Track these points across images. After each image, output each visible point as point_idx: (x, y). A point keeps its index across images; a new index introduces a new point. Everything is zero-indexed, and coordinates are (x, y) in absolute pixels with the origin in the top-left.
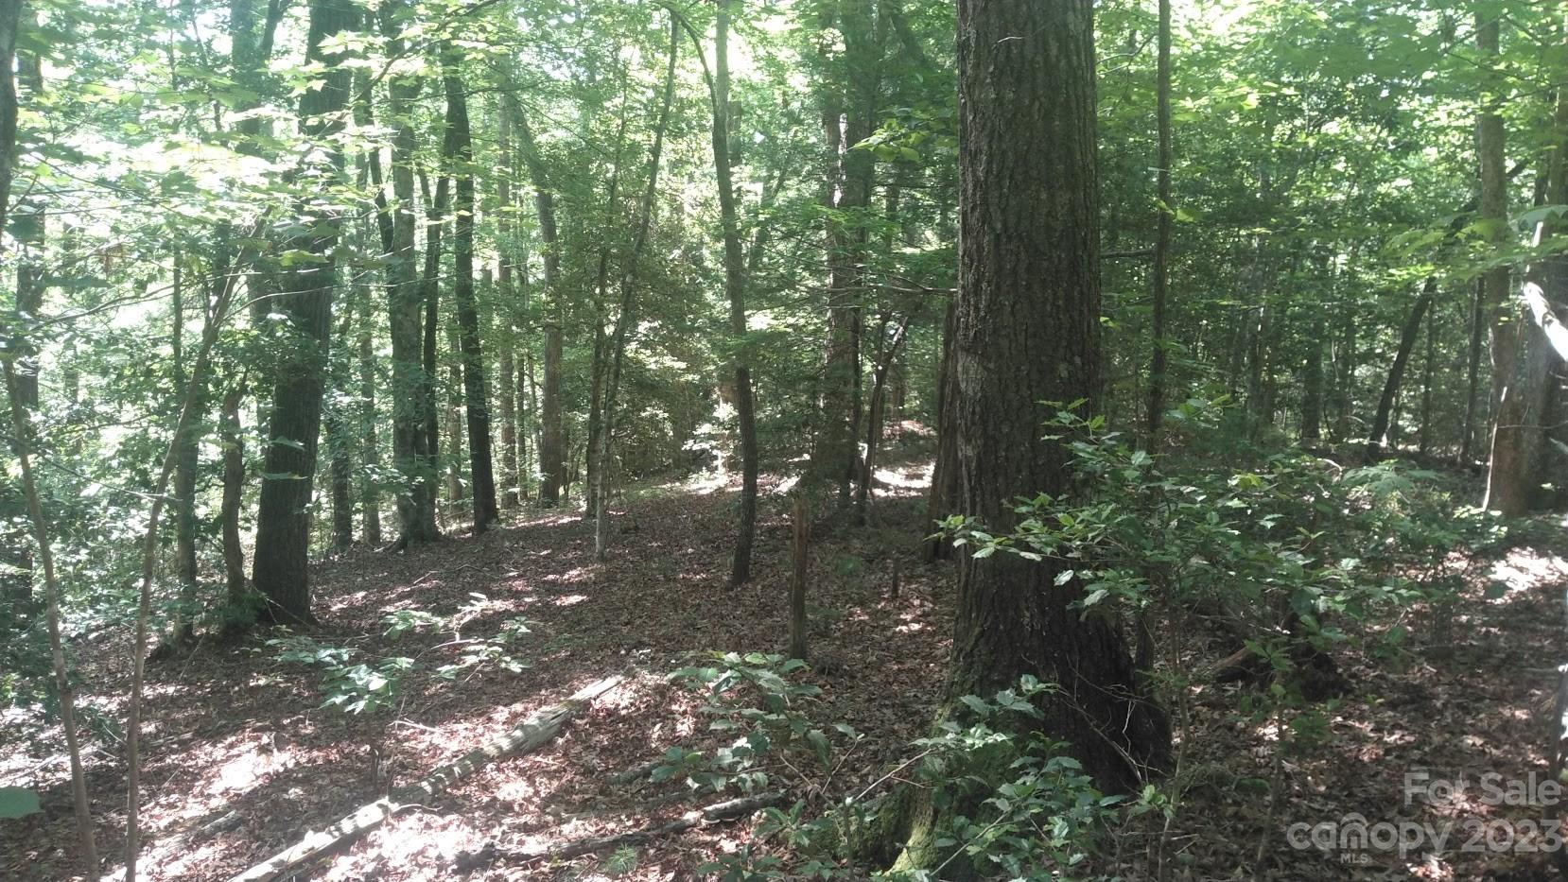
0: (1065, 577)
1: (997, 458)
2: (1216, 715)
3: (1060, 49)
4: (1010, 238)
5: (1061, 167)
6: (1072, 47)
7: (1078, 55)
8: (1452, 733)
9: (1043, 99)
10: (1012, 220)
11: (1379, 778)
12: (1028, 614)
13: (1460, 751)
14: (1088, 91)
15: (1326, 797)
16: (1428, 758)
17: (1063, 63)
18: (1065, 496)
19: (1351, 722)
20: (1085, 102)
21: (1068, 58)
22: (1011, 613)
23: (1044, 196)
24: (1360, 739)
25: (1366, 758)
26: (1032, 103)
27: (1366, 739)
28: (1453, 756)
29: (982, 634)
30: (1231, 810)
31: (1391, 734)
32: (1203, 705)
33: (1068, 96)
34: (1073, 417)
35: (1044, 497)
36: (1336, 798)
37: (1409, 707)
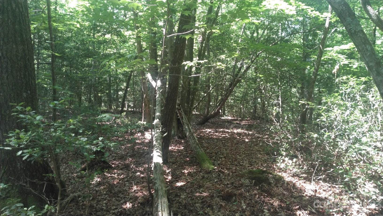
0: (20, 153)
1: (6, 121)
2: (80, 180)
3: (16, 5)
4: (4, 58)
5: (19, 39)
6: (20, 6)
7: (22, 8)
8: (134, 173)
9: (12, 19)
10: (4, 53)
11: (118, 187)
12: (19, 164)
13: (135, 177)
14: (26, 18)
15: (105, 194)
16: (128, 180)
17: (17, 10)
18: (23, 130)
19: (112, 175)
20: (25, 21)
21: (19, 9)
22: (14, 164)
23: (14, 46)
24: (114, 179)
25: (115, 183)
26: (8, 20)
27: (115, 178)
28: (134, 178)
29: (5, 172)
30: (81, 204)
31: (121, 176)
32: (77, 178)
33: (20, 19)
34: (21, 108)
35: (17, 131)
36: (108, 194)
37: (125, 169)
